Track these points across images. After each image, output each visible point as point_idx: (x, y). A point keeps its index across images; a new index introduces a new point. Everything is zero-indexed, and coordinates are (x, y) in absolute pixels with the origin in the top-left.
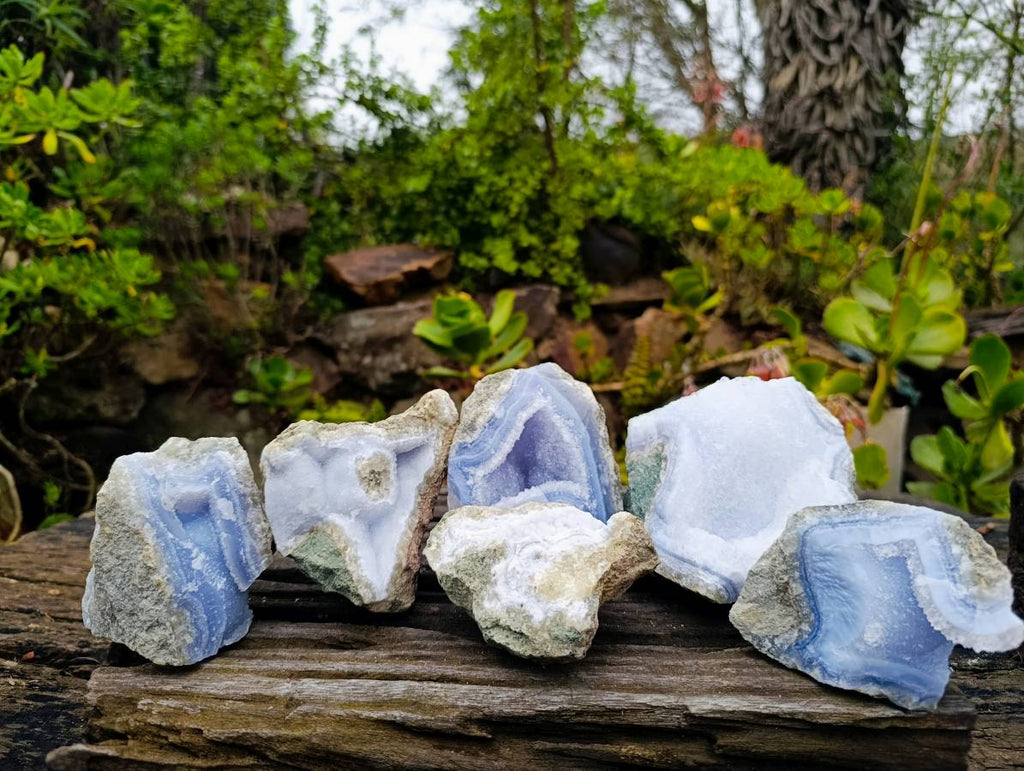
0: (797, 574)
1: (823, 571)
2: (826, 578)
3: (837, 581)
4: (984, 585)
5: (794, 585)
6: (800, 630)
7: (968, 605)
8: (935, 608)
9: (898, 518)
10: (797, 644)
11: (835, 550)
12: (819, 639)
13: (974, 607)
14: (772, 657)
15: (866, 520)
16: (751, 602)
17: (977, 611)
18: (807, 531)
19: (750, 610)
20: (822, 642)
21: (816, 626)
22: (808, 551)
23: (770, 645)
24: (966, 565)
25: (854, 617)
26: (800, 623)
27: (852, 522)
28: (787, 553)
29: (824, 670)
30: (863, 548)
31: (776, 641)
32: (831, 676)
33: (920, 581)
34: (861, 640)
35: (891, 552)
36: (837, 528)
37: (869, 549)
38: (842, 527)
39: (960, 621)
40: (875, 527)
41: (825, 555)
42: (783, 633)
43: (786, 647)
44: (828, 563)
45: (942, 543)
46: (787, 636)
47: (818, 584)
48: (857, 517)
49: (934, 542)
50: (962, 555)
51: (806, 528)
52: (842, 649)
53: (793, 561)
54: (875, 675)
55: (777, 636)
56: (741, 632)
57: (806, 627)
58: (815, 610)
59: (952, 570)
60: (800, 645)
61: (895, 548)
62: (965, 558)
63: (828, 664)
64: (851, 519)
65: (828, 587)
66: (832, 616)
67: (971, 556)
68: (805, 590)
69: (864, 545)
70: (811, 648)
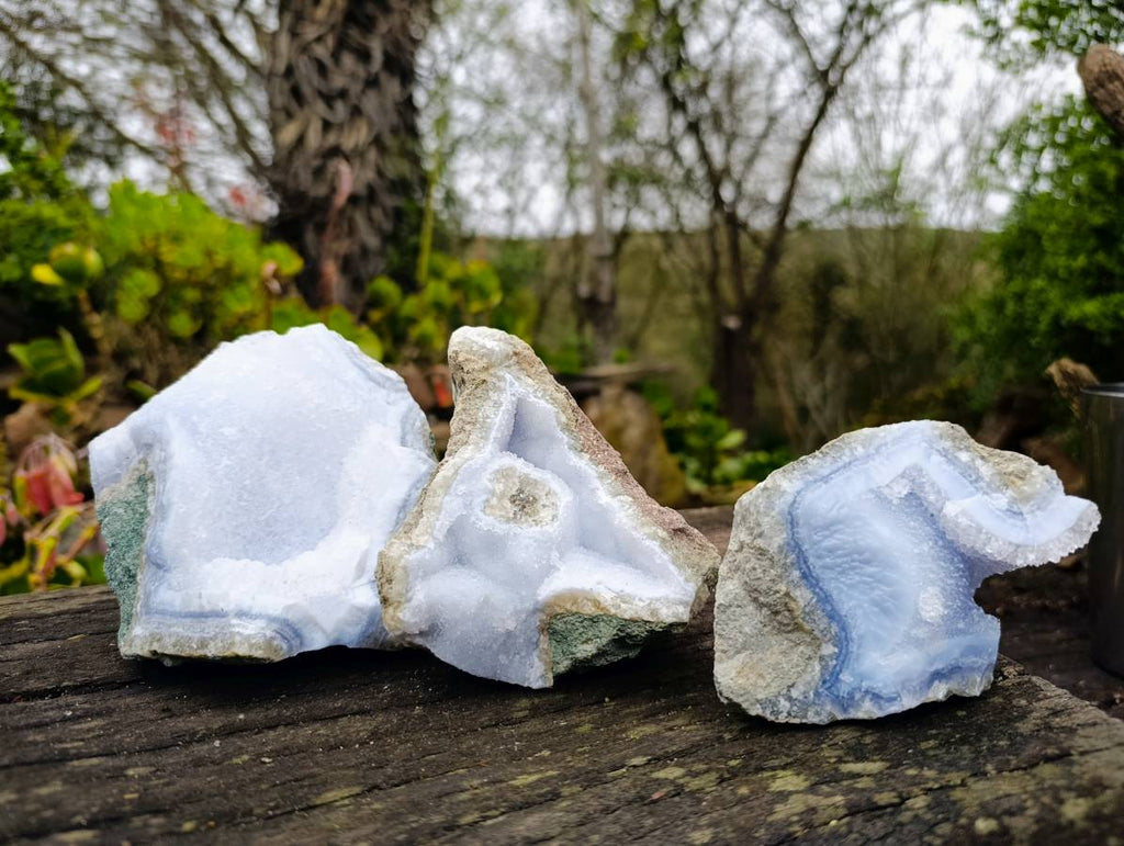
0: (796, 574)
1: (831, 551)
2: (839, 561)
3: (856, 556)
4: (1019, 482)
5: (797, 593)
6: (821, 658)
10: (824, 682)
11: (842, 512)
12: (853, 656)
13: (1021, 514)
14: (797, 721)
15: (857, 459)
16: (738, 652)
17: (1025, 516)
18: (793, 503)
19: (744, 665)
20: (857, 659)
21: (843, 640)
22: (802, 532)
23: (788, 705)
24: (986, 470)
26: (819, 646)
27: (844, 467)
28: (773, 550)
29: (876, 697)
30: (873, 496)
31: (794, 693)
33: (951, 509)
35: (902, 490)
36: (831, 482)
37: (880, 497)
38: (838, 479)
39: (1018, 536)
40: (871, 463)
42: (800, 674)
43: (811, 694)
44: (837, 536)
45: (945, 456)
46: (808, 677)
47: (828, 575)
48: (846, 459)
49: (937, 458)
50: (973, 460)
51: (790, 499)
53: (786, 557)
54: (939, 666)
55: (792, 686)
56: (744, 706)
57: (828, 649)
58: (835, 615)
59: (976, 481)
60: (830, 679)
61: (905, 481)
62: (979, 462)
63: (880, 685)
64: (840, 464)
65: (843, 573)
66: (859, 612)
67: (981, 457)
68: (814, 592)
69: (872, 491)
70: (845, 677)
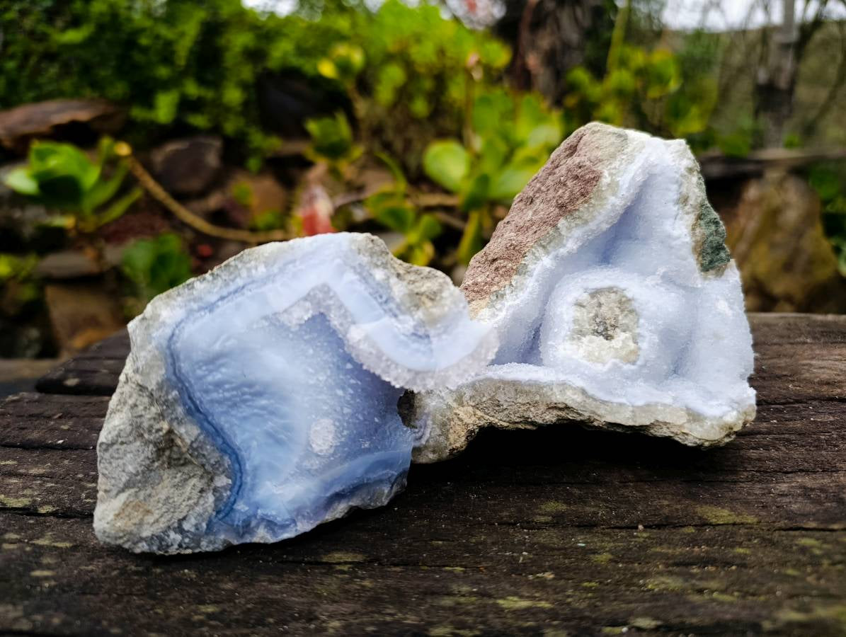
0: (180, 410)
1: (218, 385)
2: (227, 395)
3: (246, 390)
4: (429, 304)
5: (182, 430)
6: (215, 490)
7: (420, 337)
8: (388, 360)
9: (293, 261)
10: (218, 512)
11: (229, 344)
12: (249, 486)
13: (428, 336)
14: (189, 551)
15: (253, 282)
16: (123, 491)
17: (432, 339)
18: (173, 335)
19: (126, 505)
20: (252, 489)
21: (237, 470)
22: (185, 366)
23: (179, 537)
24: (399, 290)
25: (287, 428)
26: (212, 480)
27: (236, 292)
28: (152, 385)
29: (271, 524)
30: (266, 324)
31: (186, 526)
32: (284, 527)
33: (355, 335)
34: (309, 453)
35: (304, 313)
36: (217, 311)
37: (275, 323)
38: (224, 307)
39: (419, 362)
40: (270, 286)
41: (214, 361)
42: (191, 508)
43: (204, 525)
44: (223, 370)
45: (360, 274)
46: (199, 509)
47: (218, 409)
48: (240, 282)
49: (351, 276)
50: (388, 278)
51: (168, 331)
52: (287, 480)
53: (167, 393)
54: (337, 488)
55: (184, 518)
56: (126, 546)
57: (222, 481)
58: (228, 448)
59: (386, 302)
60: (224, 510)
61: (308, 304)
62: (394, 280)
63: (274, 513)
64: (232, 287)
65: (235, 405)
66: (254, 443)
67: (398, 275)
68: (202, 427)
69: (266, 318)
70: (241, 507)
